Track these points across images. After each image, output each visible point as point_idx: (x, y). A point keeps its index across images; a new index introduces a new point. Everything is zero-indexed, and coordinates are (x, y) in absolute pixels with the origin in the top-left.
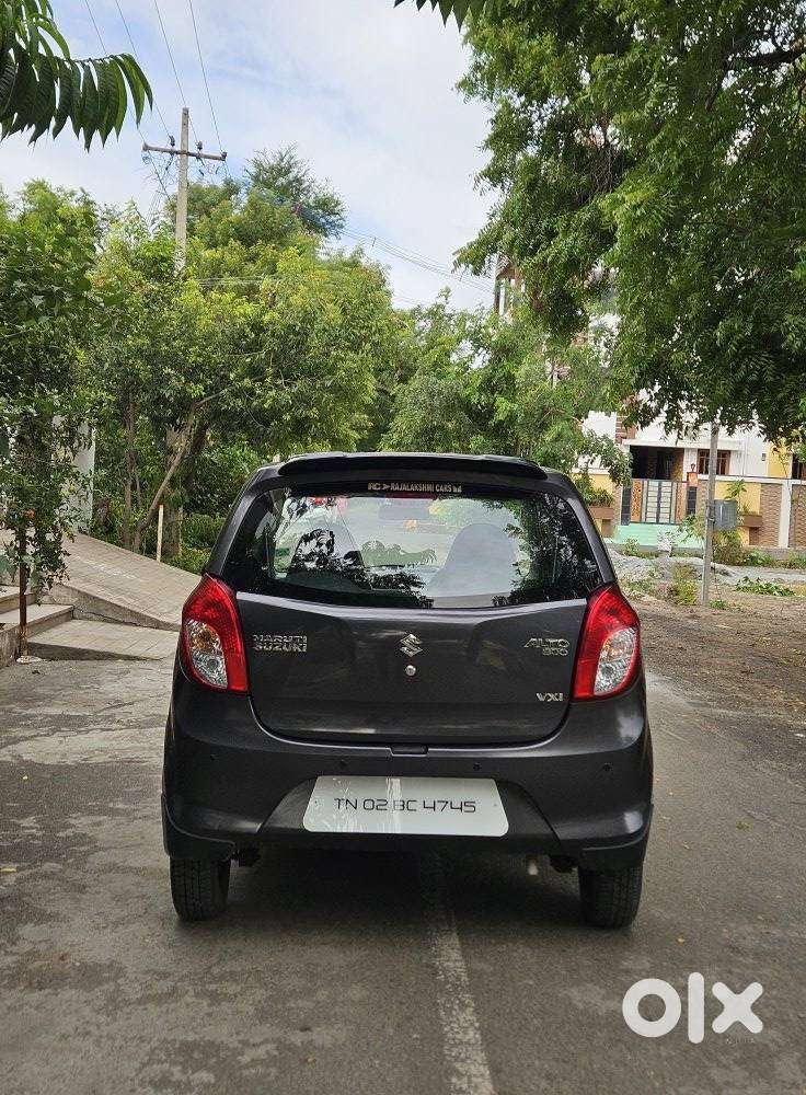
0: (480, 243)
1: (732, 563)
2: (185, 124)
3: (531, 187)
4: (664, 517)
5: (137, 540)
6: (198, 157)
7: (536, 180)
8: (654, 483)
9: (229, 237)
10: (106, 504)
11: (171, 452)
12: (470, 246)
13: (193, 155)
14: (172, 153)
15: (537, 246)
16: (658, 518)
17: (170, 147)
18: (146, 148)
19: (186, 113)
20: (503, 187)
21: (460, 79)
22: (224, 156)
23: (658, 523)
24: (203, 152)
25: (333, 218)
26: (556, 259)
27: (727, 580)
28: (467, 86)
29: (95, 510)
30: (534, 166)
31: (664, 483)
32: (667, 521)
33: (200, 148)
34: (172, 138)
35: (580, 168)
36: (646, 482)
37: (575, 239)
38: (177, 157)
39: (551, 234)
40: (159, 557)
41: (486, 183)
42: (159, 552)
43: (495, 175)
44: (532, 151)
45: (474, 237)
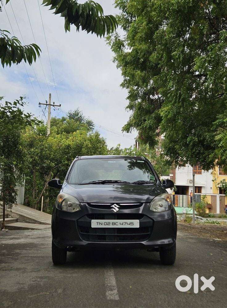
0: (128, 125)
1: (203, 217)
2: (50, 98)
3: (139, 109)
4: (184, 205)
5: (36, 206)
6: (54, 106)
7: (140, 107)
8: (181, 196)
9: (62, 132)
10: (28, 198)
11: (45, 181)
12: (125, 125)
13: (52, 105)
14: (47, 105)
15: (141, 124)
16: (183, 205)
17: (46, 103)
18: (40, 104)
19: (50, 95)
20: (133, 110)
21: (121, 83)
22: (60, 105)
23: (183, 207)
24: (55, 104)
25: (91, 127)
26: (146, 127)
27: (202, 221)
28: (123, 85)
29: (24, 200)
30: (140, 104)
31: (184, 196)
32: (185, 206)
33: (54, 103)
34: (46, 101)
35: (151, 104)
36: (179, 195)
37: (151, 121)
38: (48, 106)
39: (145, 120)
40: (42, 210)
41: (128, 109)
42: (42, 209)
43: (131, 107)
44: (139, 100)
45: (126, 123)
